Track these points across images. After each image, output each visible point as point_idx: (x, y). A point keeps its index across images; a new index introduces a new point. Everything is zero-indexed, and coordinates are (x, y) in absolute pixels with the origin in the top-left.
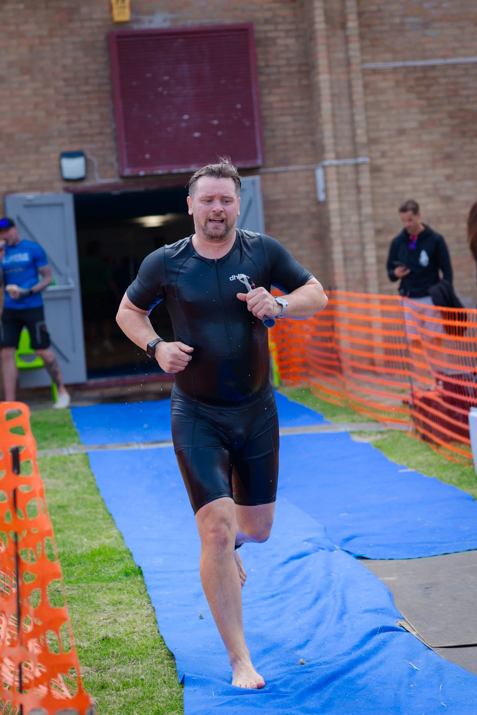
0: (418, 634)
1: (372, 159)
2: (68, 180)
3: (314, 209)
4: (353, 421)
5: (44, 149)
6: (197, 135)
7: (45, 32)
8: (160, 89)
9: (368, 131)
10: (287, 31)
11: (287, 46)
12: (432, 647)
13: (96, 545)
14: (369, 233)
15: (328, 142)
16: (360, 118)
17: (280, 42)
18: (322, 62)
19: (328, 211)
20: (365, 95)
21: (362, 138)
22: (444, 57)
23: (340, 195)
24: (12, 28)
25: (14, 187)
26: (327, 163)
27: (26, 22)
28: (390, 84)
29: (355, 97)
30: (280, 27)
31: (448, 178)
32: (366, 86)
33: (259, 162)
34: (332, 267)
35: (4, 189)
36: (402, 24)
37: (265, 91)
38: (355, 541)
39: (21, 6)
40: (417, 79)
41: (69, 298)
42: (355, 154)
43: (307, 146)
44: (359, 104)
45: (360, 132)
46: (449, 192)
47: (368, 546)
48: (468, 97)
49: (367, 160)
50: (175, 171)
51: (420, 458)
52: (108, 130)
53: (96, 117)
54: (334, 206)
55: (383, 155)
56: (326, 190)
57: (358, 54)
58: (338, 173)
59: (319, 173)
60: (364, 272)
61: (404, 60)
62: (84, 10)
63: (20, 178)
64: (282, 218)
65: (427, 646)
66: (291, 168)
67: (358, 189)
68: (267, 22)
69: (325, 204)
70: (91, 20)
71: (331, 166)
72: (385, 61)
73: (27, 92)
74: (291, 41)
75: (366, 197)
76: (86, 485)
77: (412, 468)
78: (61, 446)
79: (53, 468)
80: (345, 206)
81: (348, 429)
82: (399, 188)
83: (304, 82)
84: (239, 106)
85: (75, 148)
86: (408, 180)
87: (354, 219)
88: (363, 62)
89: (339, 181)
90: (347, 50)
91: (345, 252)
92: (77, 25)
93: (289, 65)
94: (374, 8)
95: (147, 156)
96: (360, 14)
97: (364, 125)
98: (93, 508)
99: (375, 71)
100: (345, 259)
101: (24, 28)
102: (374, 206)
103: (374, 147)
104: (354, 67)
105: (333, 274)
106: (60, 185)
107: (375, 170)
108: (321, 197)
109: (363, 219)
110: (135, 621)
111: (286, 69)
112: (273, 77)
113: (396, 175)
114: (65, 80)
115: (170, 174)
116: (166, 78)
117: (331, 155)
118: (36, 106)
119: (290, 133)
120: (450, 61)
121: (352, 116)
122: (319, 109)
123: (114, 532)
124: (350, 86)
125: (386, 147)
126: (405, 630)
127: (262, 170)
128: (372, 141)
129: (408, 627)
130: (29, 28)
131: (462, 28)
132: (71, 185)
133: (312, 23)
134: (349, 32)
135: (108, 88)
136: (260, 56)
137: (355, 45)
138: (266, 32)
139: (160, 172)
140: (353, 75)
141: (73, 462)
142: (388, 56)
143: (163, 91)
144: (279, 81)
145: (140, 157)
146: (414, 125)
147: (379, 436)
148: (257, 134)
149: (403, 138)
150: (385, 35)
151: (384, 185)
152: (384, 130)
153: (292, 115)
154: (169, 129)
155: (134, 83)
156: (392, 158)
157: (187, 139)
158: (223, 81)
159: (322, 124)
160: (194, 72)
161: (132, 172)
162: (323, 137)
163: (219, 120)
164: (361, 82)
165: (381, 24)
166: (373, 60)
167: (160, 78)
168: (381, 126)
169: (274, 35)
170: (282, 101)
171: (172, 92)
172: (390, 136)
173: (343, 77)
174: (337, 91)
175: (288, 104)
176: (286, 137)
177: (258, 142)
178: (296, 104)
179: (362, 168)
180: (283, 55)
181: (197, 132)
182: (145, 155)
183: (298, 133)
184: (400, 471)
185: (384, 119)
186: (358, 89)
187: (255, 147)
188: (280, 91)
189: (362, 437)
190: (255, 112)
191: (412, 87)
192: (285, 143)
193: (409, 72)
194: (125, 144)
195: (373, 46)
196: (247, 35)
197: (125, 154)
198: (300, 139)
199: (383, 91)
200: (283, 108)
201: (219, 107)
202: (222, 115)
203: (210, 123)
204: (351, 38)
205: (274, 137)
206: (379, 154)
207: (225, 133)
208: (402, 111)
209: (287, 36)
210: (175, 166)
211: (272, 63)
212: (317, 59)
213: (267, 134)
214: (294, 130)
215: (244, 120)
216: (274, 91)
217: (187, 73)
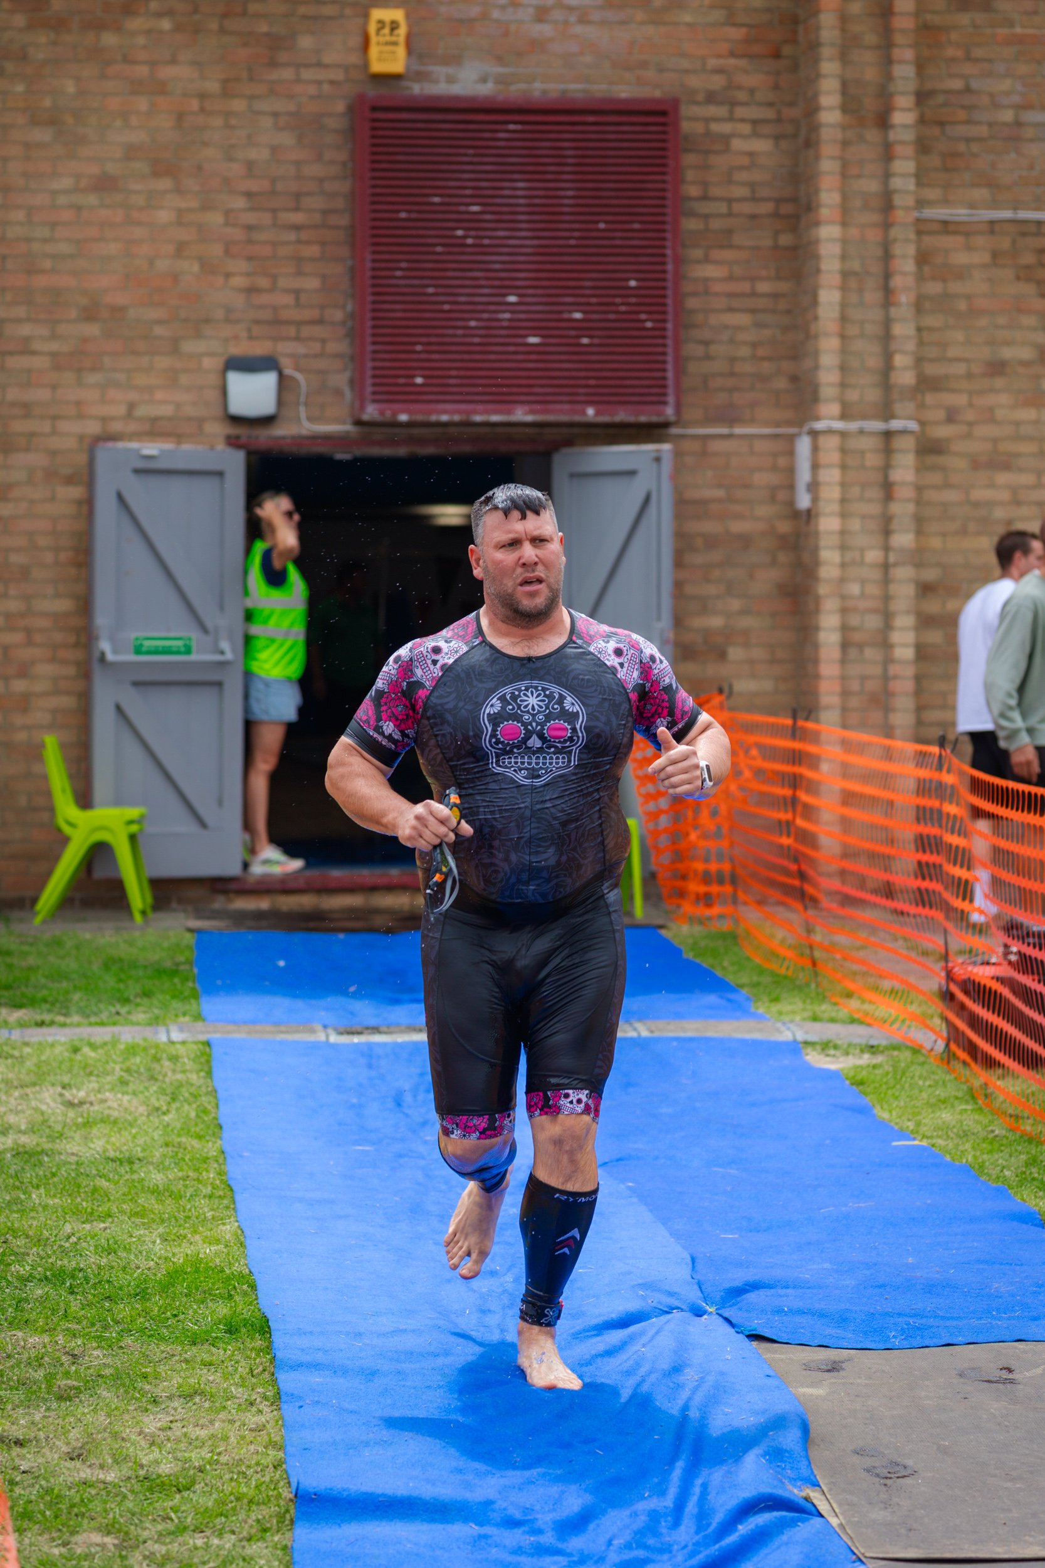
0: (841, 1525)
1: (922, 423)
2: (236, 420)
3: (784, 527)
4: (815, 1019)
5: (189, 346)
6: (533, 340)
7: (213, 86)
8: (460, 233)
9: (919, 361)
10: (755, 122)
11: (751, 154)
12: (866, 1557)
13: (180, 1254)
14: (904, 592)
15: (828, 378)
16: (903, 329)
17: (737, 144)
18: (829, 198)
19: (817, 534)
20: (920, 278)
21: (905, 377)
23: (843, 501)
24: (143, 71)
25: (116, 427)
26: (820, 425)
27: (173, 61)
28: (981, 257)
29: (897, 282)
30: (740, 112)
32: (923, 258)
33: (669, 411)
34: (816, 661)
35: (93, 428)
36: (1018, 124)
37: (697, 253)
38: (752, 1297)
39: (166, 24)
41: (219, 684)
42: (887, 414)
43: (781, 383)
44: (903, 298)
45: (899, 360)
47: (779, 1311)
49: (913, 425)
50: (478, 418)
51: (946, 1116)
52: (338, 315)
53: (313, 283)
54: (828, 524)
55: (951, 417)
56: (814, 487)
57: (911, 185)
58: (843, 451)
59: (804, 446)
60: (886, 678)
61: (1016, 206)
62: (305, 42)
63: (131, 406)
64: (711, 542)
65: (854, 1554)
66: (738, 431)
67: (888, 489)
68: (711, 98)
69: (809, 515)
70: (319, 65)
71: (830, 432)
72: (972, 206)
73: (164, 216)
74: (762, 146)
75: (903, 509)
76: (193, 1114)
77: (924, 1137)
78: (155, 1022)
79: (128, 1071)
80: (855, 525)
81: (800, 1036)
82: (978, 494)
83: (785, 240)
84: (633, 283)
85: (259, 349)
86: (1003, 478)
87: (874, 556)
88: (921, 204)
89: (844, 467)
90: (887, 175)
91: (845, 628)
92: (287, 74)
93: (754, 199)
94: (957, 84)
95: (419, 380)
96: (922, 97)
97: (911, 346)
98: (197, 1170)
99: (946, 227)
100: (845, 645)
101: (167, 72)
102: (919, 532)
103: (930, 399)
104: (900, 215)
105: (817, 676)
106: (218, 430)
107: (929, 448)
108: (804, 501)
109: (892, 559)
110: (226, 1438)
111: (747, 208)
112: (716, 224)
113: (976, 465)
114: (249, 195)
115: (467, 424)
116: (475, 208)
117: (835, 409)
118: (181, 249)
119: (744, 351)
121: (887, 323)
122: (815, 302)
123: (228, 1230)
124: (887, 256)
125: (961, 400)
126: (816, 1513)
127: (674, 431)
128: (927, 384)
129: (823, 1507)
130: (180, 74)
132: (242, 431)
133: (812, 109)
134: (892, 136)
135: (344, 220)
136: (690, 175)
137: (904, 166)
138: (707, 120)
139: (444, 418)
140: (894, 232)
141: (174, 1059)
142: (981, 194)
143: (465, 237)
144: (729, 232)
145: (401, 381)
146: (1026, 353)
147: (866, 1056)
148: (670, 350)
149: (999, 382)
150: (975, 147)
151: (947, 486)
152: (959, 360)
153: (753, 311)
154: (473, 323)
155: (403, 215)
156: (970, 424)
157: (512, 349)
158: (602, 226)
159: (816, 337)
160: (537, 201)
161: (382, 413)
162: (817, 367)
163: (583, 312)
164: (911, 250)
165: (968, 122)
166: (946, 202)
167: (463, 208)
168: (952, 352)
169: (726, 128)
170: (731, 278)
171: (486, 242)
172: (969, 376)
173: (874, 235)
174: (855, 265)
175: (746, 287)
176: (733, 360)
177: (670, 367)
178: (764, 287)
179: (900, 443)
180: (743, 176)
181: (535, 336)
182: (413, 376)
183: (761, 352)
184: (895, 1144)
185: (959, 336)
186: (905, 265)
187: (665, 378)
188: (728, 254)
189: (828, 1055)
190: (669, 301)
191: (1028, 267)
192: (732, 374)
193: (1024, 234)
194: (370, 348)
195: (946, 169)
196: (664, 124)
197: (369, 373)
198: (767, 367)
199: (961, 273)
200: (730, 295)
201: (588, 284)
202: (594, 300)
203: (566, 316)
204: (899, 150)
205: (708, 357)
206: (941, 415)
207: (596, 341)
208: (1002, 320)
209: (755, 134)
210: (480, 407)
211: (716, 191)
212: (817, 191)
213: (691, 349)
214: (754, 345)
215: (643, 316)
216: (716, 254)
217: (522, 201)
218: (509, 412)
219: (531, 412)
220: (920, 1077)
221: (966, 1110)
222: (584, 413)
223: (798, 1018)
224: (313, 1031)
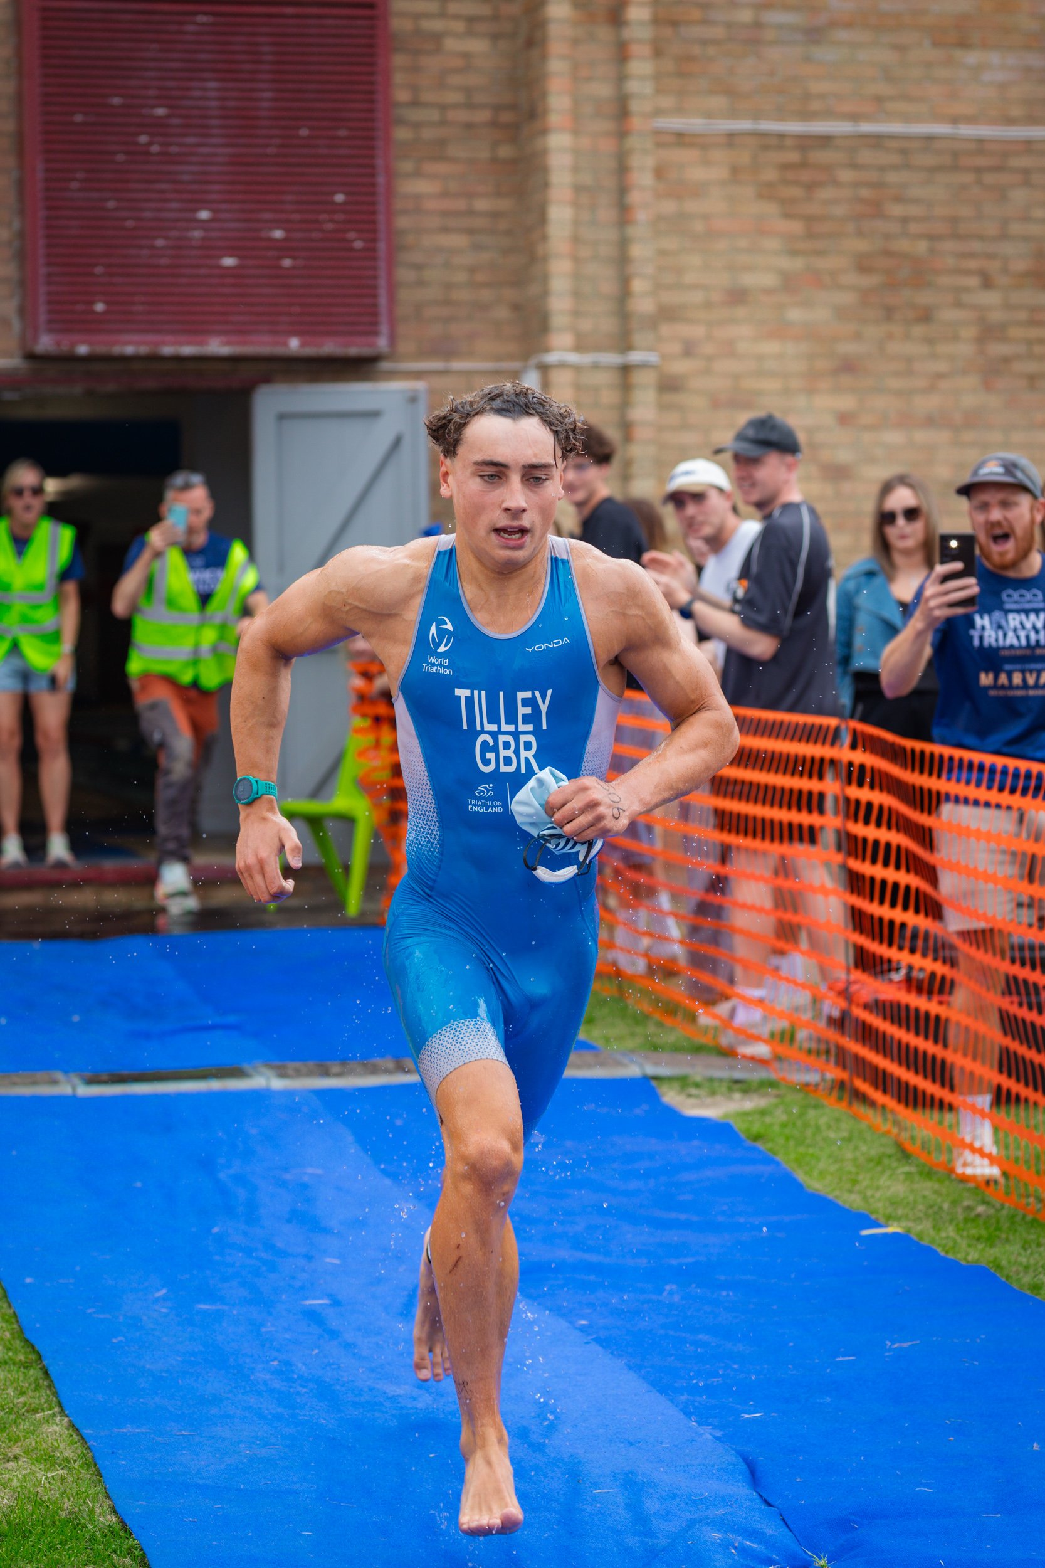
1: (664, 357)
4: (655, 1048)
6: (229, 262)
8: (143, 139)
9: (658, 287)
10: (471, 20)
11: (466, 56)
15: (559, 304)
16: (643, 251)
17: (450, 44)
18: (559, 102)
20: (658, 195)
21: (643, 304)
22: (854, 117)
26: (552, 358)
28: (718, 173)
29: (635, 197)
30: (453, 8)
31: (844, 419)
32: (659, 172)
33: (382, 343)
36: (758, 25)
37: (406, 166)
40: (785, 167)
42: (624, 343)
43: (502, 313)
44: (641, 216)
45: (637, 285)
46: (843, 456)
48: (905, 220)
50: (167, 350)
52: (4, 235)
55: (688, 351)
57: (647, 88)
58: (578, 387)
61: (757, 116)
66: (457, 365)
67: (625, 430)
71: (562, 365)
72: (709, 115)
74: (478, 46)
75: (642, 451)
82: (720, 436)
83: (505, 151)
84: (339, 198)
90: (621, 78)
93: (470, 106)
95: (100, 307)
97: (649, 269)
99: (681, 139)
103: (665, 329)
104: (636, 123)
107: (669, 385)
111: (462, 116)
112: (428, 134)
113: (716, 404)
115: (155, 358)
116: (161, 111)
117: (566, 339)
119: (461, 277)
120: (866, 128)
121: (623, 244)
122: (542, 219)
124: (622, 169)
125: (697, 331)
127: (385, 365)
128: (667, 314)
131: (900, 48)
133: (536, 4)
134: (628, 33)
135: (10, 126)
136: (398, 78)
137: (642, 67)
138: (418, 16)
139: (129, 350)
140: (633, 142)
142: (718, 102)
143: (150, 144)
144: (442, 143)
145: (80, 307)
146: (768, 280)
147: (737, 1096)
148: (382, 273)
149: (740, 312)
150: (711, 51)
151: (684, 426)
152: (695, 287)
153: (470, 232)
154: (160, 243)
155: (79, 118)
156: (710, 358)
157: (202, 271)
158: (304, 132)
159: (545, 259)
160: (233, 104)
161: (58, 344)
162: (545, 293)
163: (286, 230)
164: (650, 162)
165: (705, 22)
166: (680, 111)
167: (145, 111)
168: (689, 278)
169: (437, 25)
170: (445, 194)
171: (174, 149)
172: (708, 305)
173: (607, 146)
174: (587, 179)
175: (460, 204)
176: (449, 286)
177: (382, 293)
178: (482, 205)
179: (639, 378)
180: (455, 80)
181: (231, 256)
182: (92, 303)
183: (480, 277)
184: (865, 1232)
185: (696, 260)
186: (642, 178)
187: (375, 305)
188: (441, 168)
189: (690, 1096)
190: (381, 218)
191: (770, 185)
192: (447, 302)
193: (766, 148)
194: (43, 271)
195: (681, 74)
196: (371, 18)
197: (42, 298)
198: (486, 295)
199: (698, 191)
200: (446, 214)
201: (289, 198)
202: (296, 216)
203: (263, 234)
204: (635, 49)
205: (421, 283)
206: (676, 348)
207: (300, 262)
208: (743, 243)
209: (470, 33)
210: (169, 338)
211: (427, 97)
212: (544, 95)
213: (403, 274)
214: (472, 270)
215: (351, 235)
216: (430, 167)
217: (214, 103)
218: (201, 343)
219: (228, 343)
220: (829, 1127)
221: (908, 1174)
222: (286, 344)
223: (630, 1044)
224: (54, 1082)
